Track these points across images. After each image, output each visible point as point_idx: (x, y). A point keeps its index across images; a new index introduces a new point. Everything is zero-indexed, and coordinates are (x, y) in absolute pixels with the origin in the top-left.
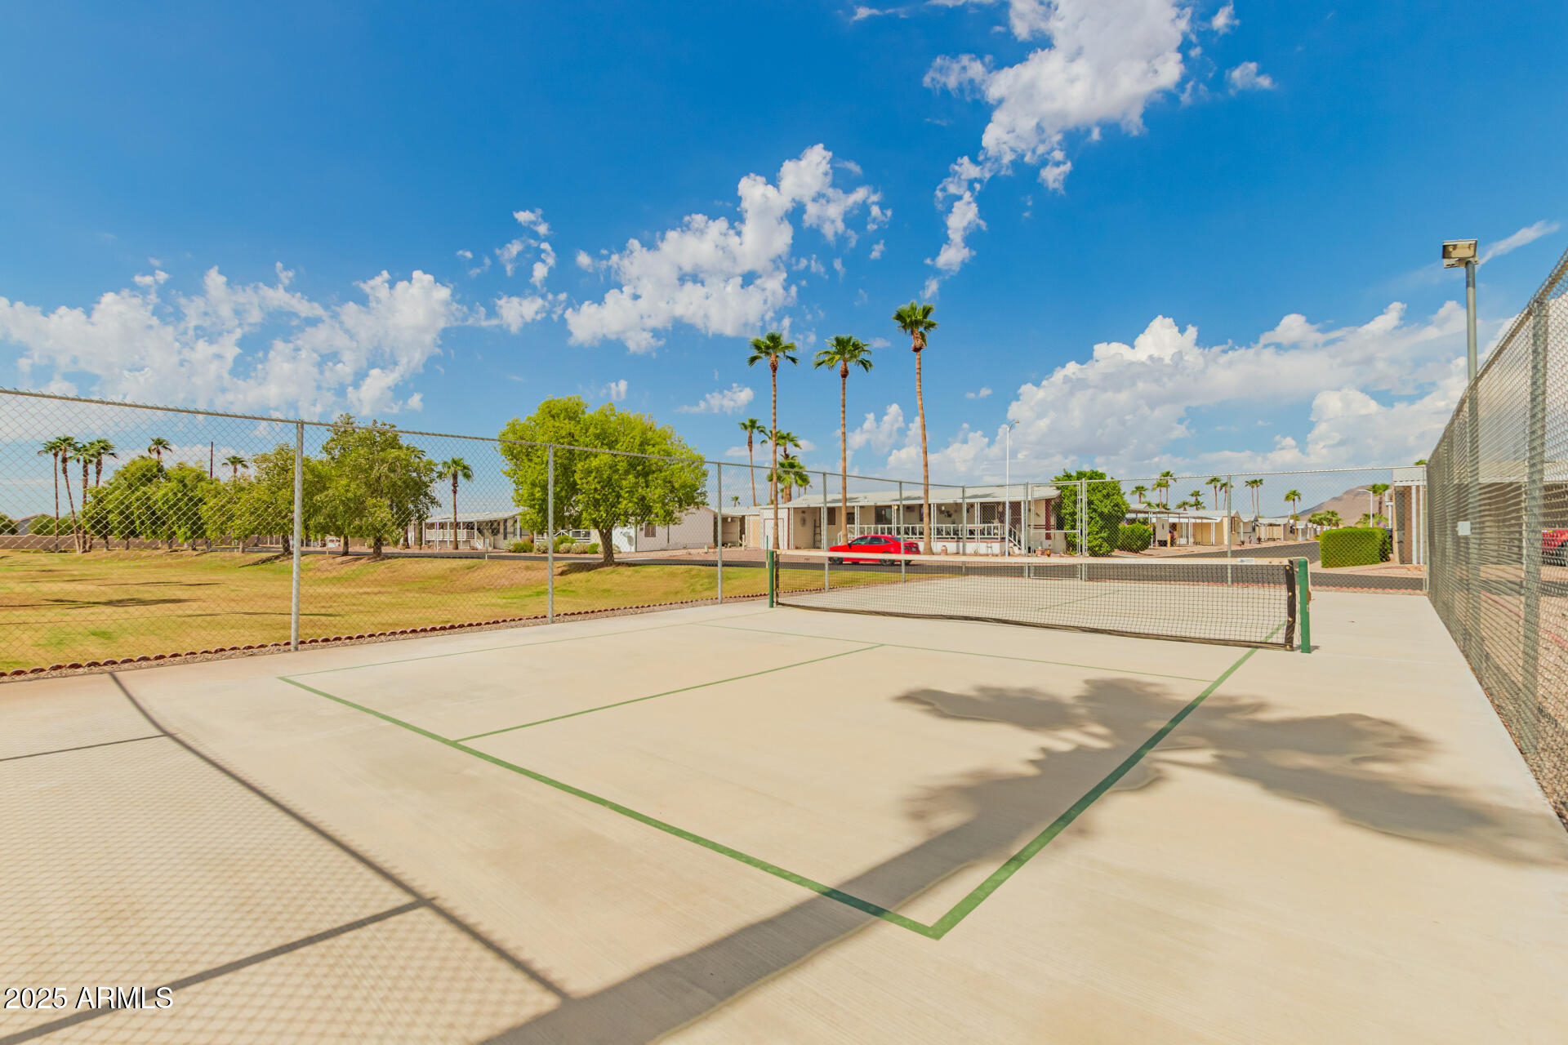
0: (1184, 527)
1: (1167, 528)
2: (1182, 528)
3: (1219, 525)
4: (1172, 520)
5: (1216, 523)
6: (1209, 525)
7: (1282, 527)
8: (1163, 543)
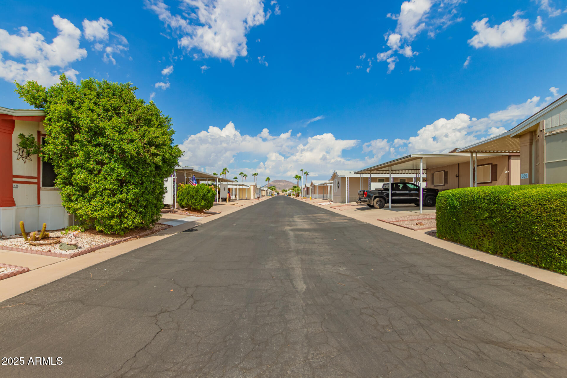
0: (234, 190)
1: (227, 190)
2: (233, 191)
3: (249, 189)
4: (229, 187)
5: (248, 188)
6: (245, 189)
7: (266, 191)
8: (224, 200)
